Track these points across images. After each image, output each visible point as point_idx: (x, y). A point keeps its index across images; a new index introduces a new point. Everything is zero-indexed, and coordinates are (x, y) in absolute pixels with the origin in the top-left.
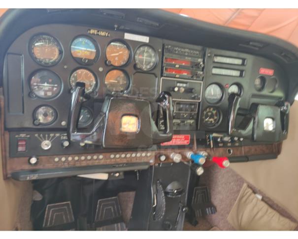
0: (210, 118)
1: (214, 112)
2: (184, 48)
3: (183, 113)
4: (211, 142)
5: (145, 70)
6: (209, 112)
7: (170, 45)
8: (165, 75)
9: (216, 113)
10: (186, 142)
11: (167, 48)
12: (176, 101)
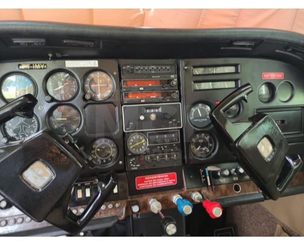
0: (202, 146)
1: (207, 138)
2: (149, 65)
3: (160, 146)
4: (208, 178)
5: (100, 99)
6: (201, 138)
7: (129, 65)
8: (126, 102)
9: (210, 139)
10: (171, 182)
11: (125, 69)
12: (147, 131)
